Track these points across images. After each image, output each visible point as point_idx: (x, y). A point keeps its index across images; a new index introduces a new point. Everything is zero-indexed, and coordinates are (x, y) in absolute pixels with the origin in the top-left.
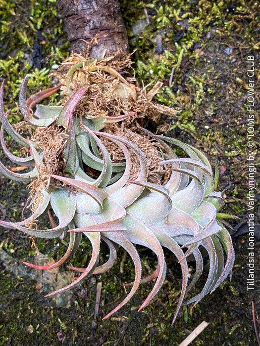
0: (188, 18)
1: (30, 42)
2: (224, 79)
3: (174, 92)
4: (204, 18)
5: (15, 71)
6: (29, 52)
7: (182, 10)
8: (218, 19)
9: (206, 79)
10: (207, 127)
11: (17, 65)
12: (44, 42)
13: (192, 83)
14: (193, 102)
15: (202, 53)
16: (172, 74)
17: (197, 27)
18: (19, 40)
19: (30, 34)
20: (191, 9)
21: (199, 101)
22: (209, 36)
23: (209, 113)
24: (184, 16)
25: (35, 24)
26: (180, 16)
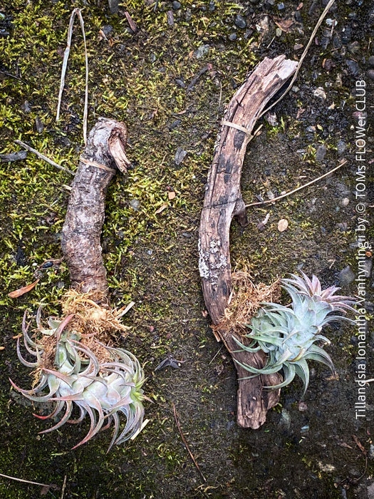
0: (123, 230)
1: (14, 247)
2: (148, 270)
3: (118, 279)
4: (133, 231)
5: (6, 269)
6: (14, 254)
7: (118, 225)
8: (142, 232)
9: (137, 271)
10: (140, 302)
11: (6, 264)
12: (24, 247)
13: (128, 273)
14: (131, 286)
15: (134, 254)
16: (115, 268)
17: (129, 237)
18: (6, 246)
19: (13, 241)
20: (124, 224)
21: (134, 286)
22: (137, 242)
23: (141, 293)
24: (120, 229)
25: (18, 236)
26: (117, 229)
